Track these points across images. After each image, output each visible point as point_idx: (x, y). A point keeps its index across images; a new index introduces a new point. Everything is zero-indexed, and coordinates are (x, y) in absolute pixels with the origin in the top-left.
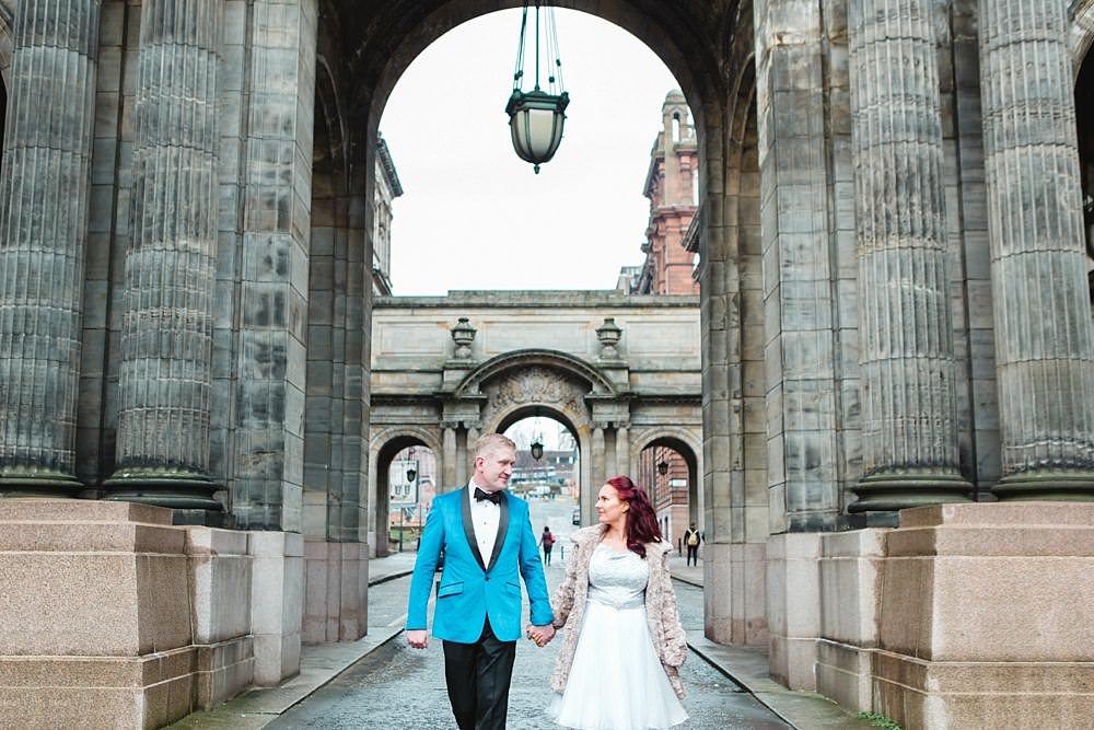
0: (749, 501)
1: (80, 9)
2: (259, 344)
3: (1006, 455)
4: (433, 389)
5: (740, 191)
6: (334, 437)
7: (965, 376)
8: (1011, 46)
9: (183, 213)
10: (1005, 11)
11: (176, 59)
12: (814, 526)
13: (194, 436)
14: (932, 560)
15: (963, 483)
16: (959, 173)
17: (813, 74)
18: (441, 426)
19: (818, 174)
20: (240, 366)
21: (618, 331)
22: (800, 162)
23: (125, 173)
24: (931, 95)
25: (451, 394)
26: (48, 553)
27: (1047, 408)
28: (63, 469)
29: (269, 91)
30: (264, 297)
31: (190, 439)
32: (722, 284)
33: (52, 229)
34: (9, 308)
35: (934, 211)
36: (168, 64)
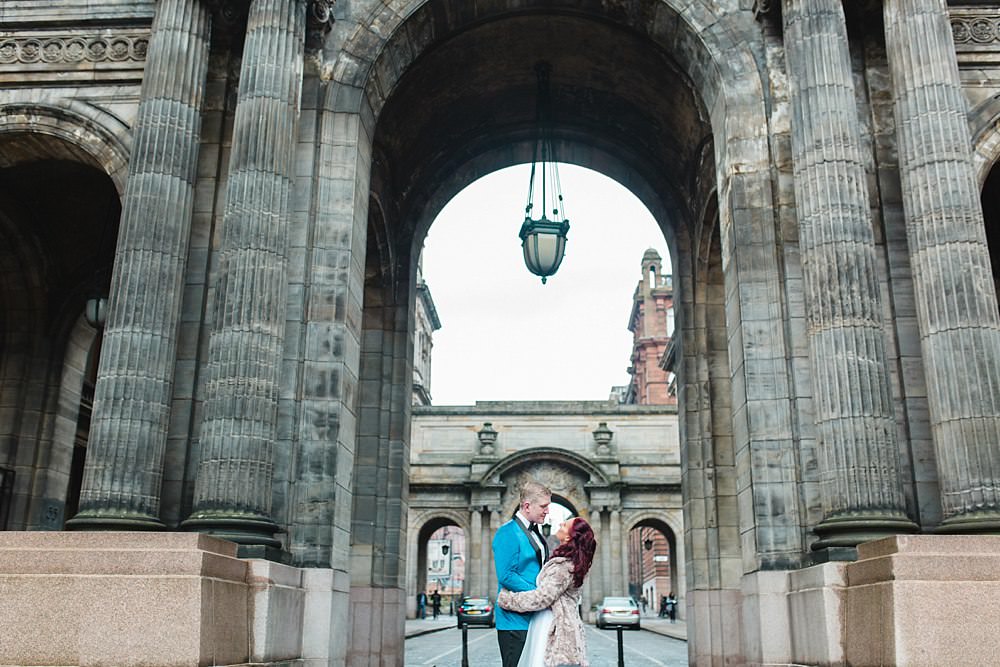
0: (723, 553)
1: (183, 145)
2: (317, 412)
3: (945, 500)
4: (464, 480)
5: (707, 300)
6: (379, 499)
7: (904, 436)
8: (927, 166)
9: (258, 302)
10: (920, 139)
11: (257, 182)
12: (782, 565)
13: (259, 483)
14: (891, 584)
15: (910, 523)
16: (888, 271)
17: (765, 195)
18: (470, 509)
19: (772, 273)
20: (301, 430)
21: (611, 433)
22: (757, 264)
23: (213, 276)
24: (863, 206)
25: (477, 483)
26: (126, 576)
27: (979, 459)
28: (149, 512)
29: (330, 212)
30: (323, 374)
31: (256, 485)
32: (695, 375)
33: (151, 314)
34: (112, 378)
35: (871, 297)
36: (250, 184)
